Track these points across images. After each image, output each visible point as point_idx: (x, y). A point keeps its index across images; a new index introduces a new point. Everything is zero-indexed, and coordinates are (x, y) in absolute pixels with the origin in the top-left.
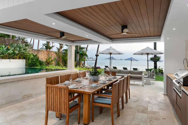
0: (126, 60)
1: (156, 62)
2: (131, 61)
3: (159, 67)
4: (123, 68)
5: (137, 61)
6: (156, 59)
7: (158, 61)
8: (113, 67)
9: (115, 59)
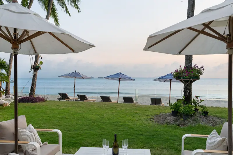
0: (107, 78)
1: (191, 84)
2: (120, 80)
3: (197, 97)
4: (101, 97)
5: (132, 80)
6: (192, 74)
7: (194, 81)
8: (78, 95)
9: (82, 78)
